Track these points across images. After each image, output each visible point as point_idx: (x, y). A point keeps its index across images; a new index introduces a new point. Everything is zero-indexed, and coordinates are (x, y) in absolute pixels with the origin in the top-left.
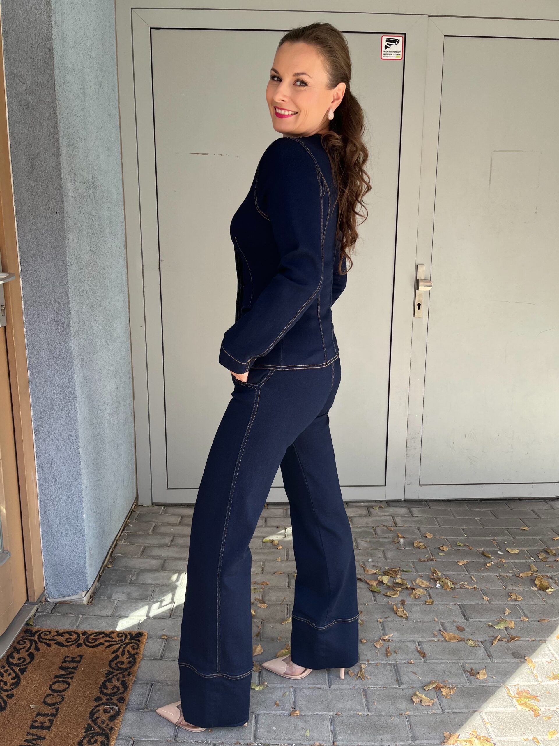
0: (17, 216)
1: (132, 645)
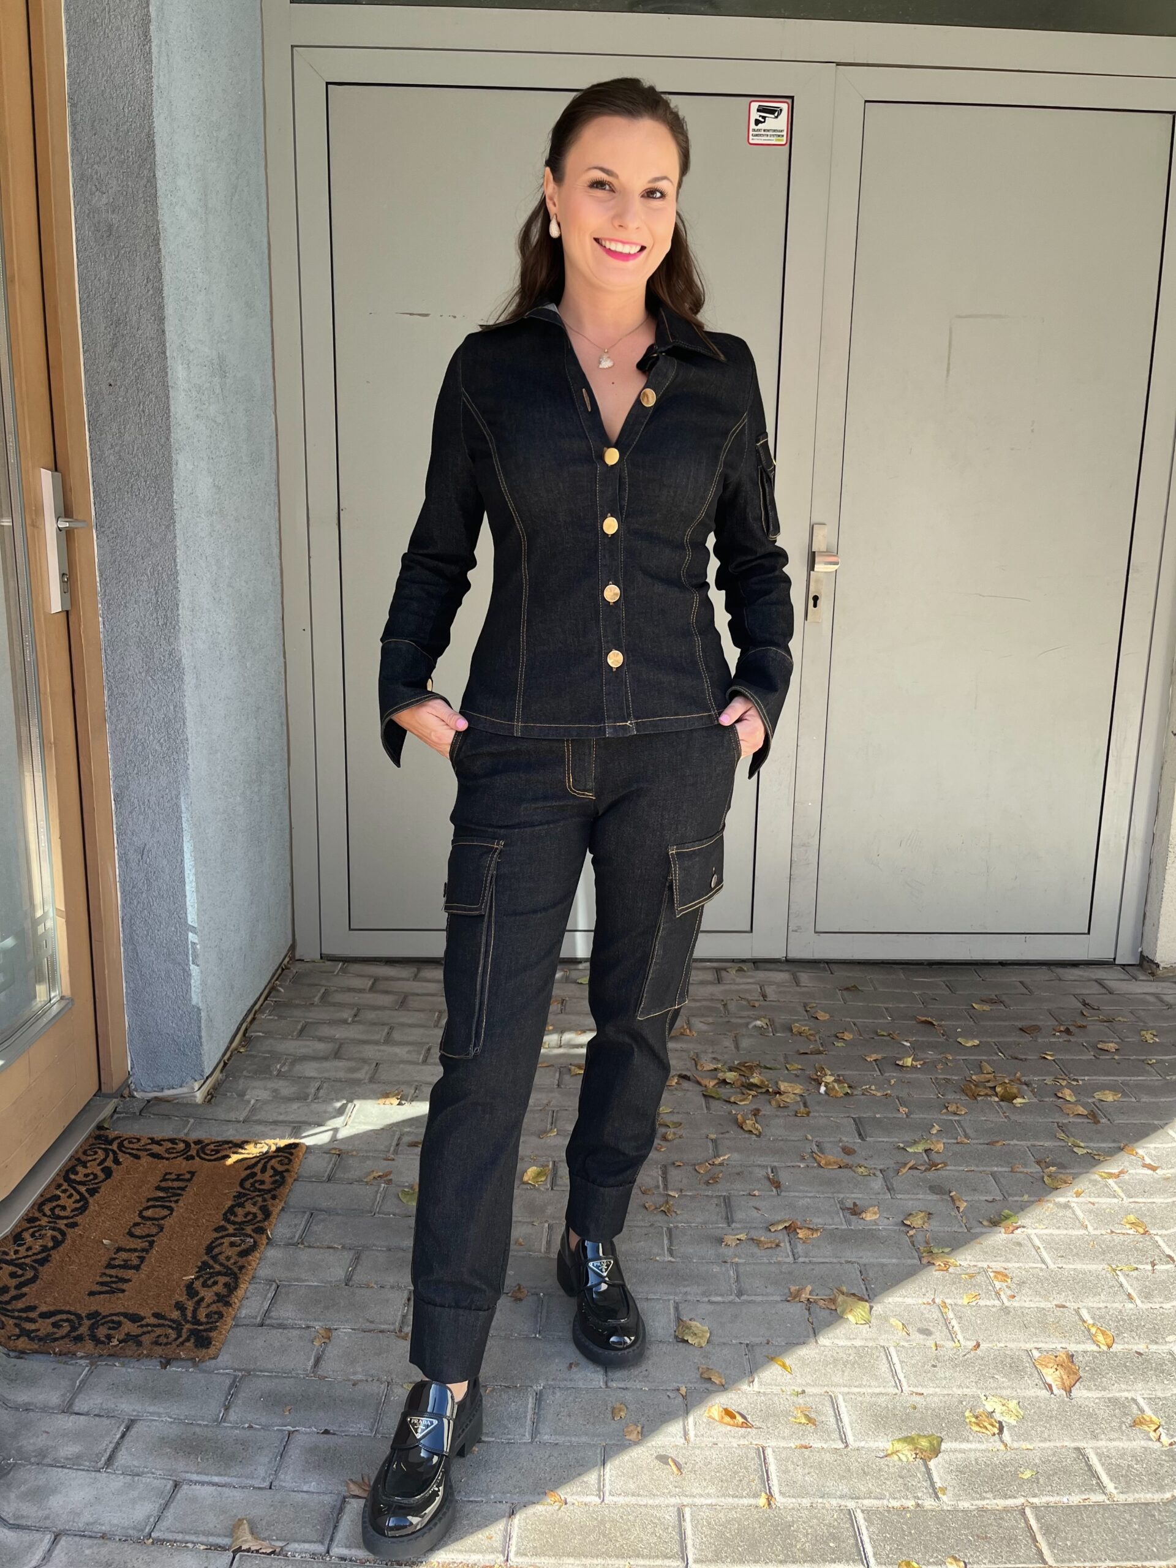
0: (89, 422)
1: (279, 1159)
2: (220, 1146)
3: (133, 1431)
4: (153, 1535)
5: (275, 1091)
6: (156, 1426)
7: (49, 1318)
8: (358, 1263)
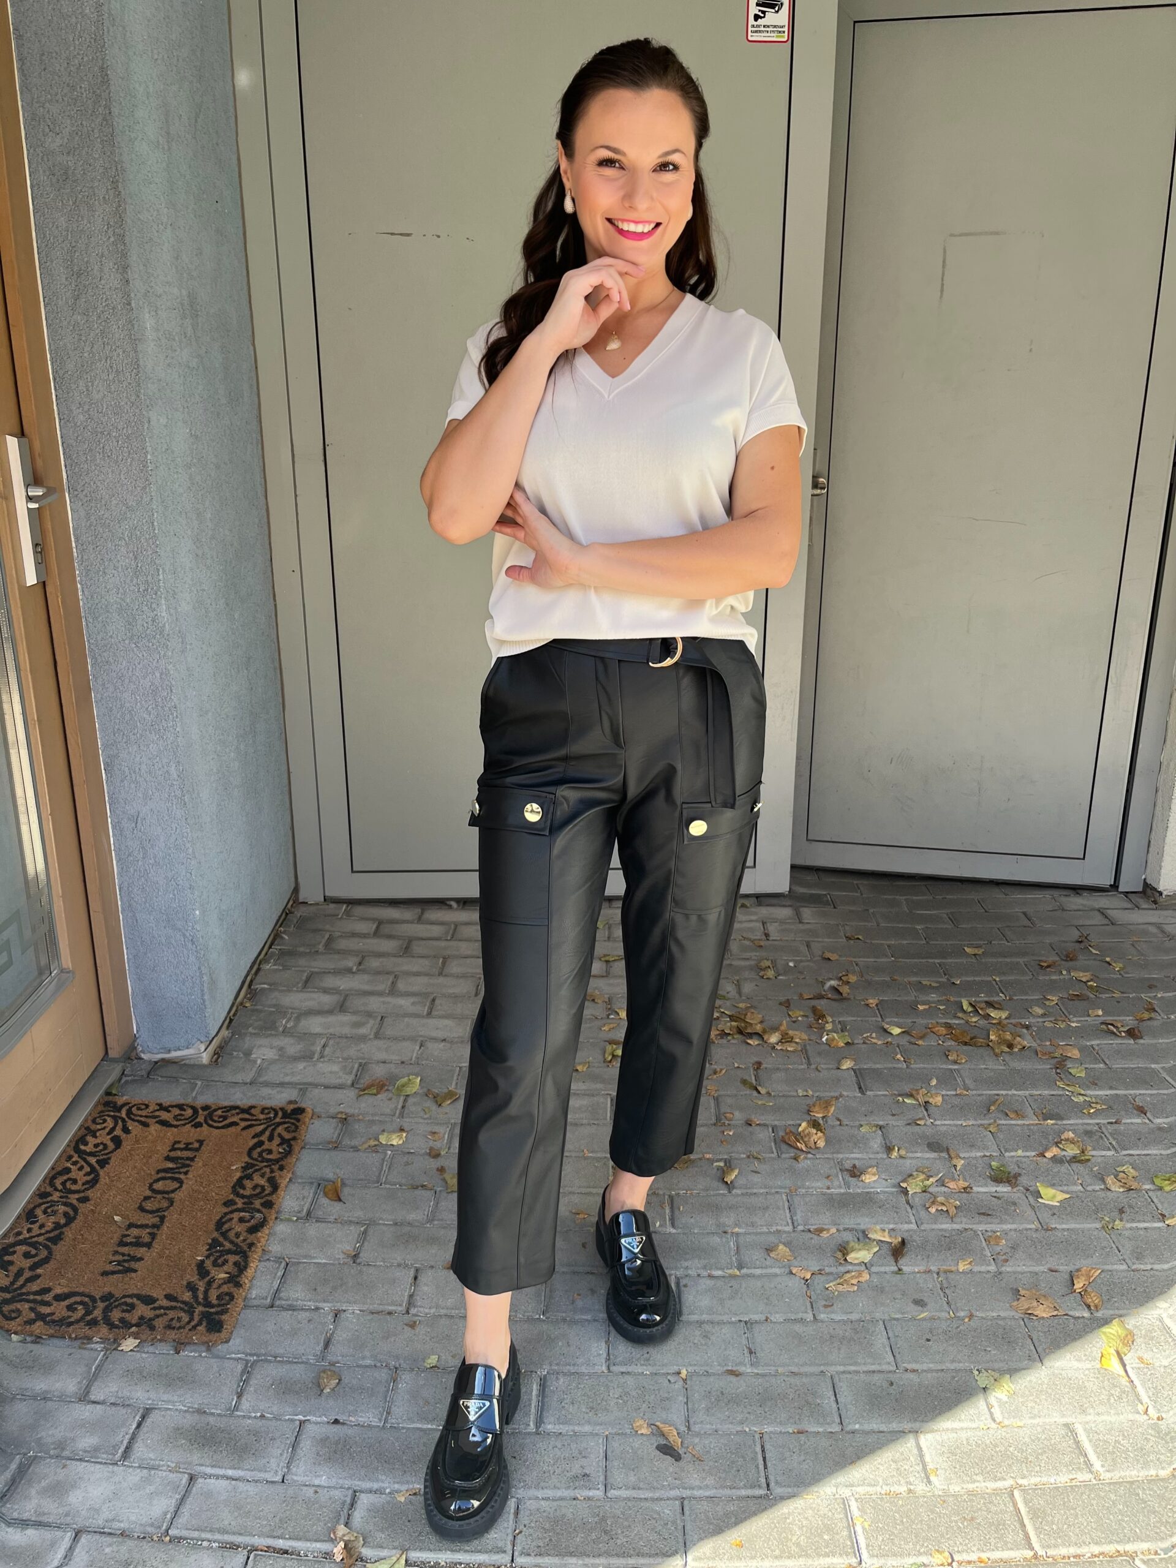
0: (55, 380)
1: (286, 1126)
2: (228, 1111)
3: (149, 1421)
4: (170, 1532)
5: (281, 1049)
6: (171, 1416)
7: (64, 1300)
8: (365, 1238)
